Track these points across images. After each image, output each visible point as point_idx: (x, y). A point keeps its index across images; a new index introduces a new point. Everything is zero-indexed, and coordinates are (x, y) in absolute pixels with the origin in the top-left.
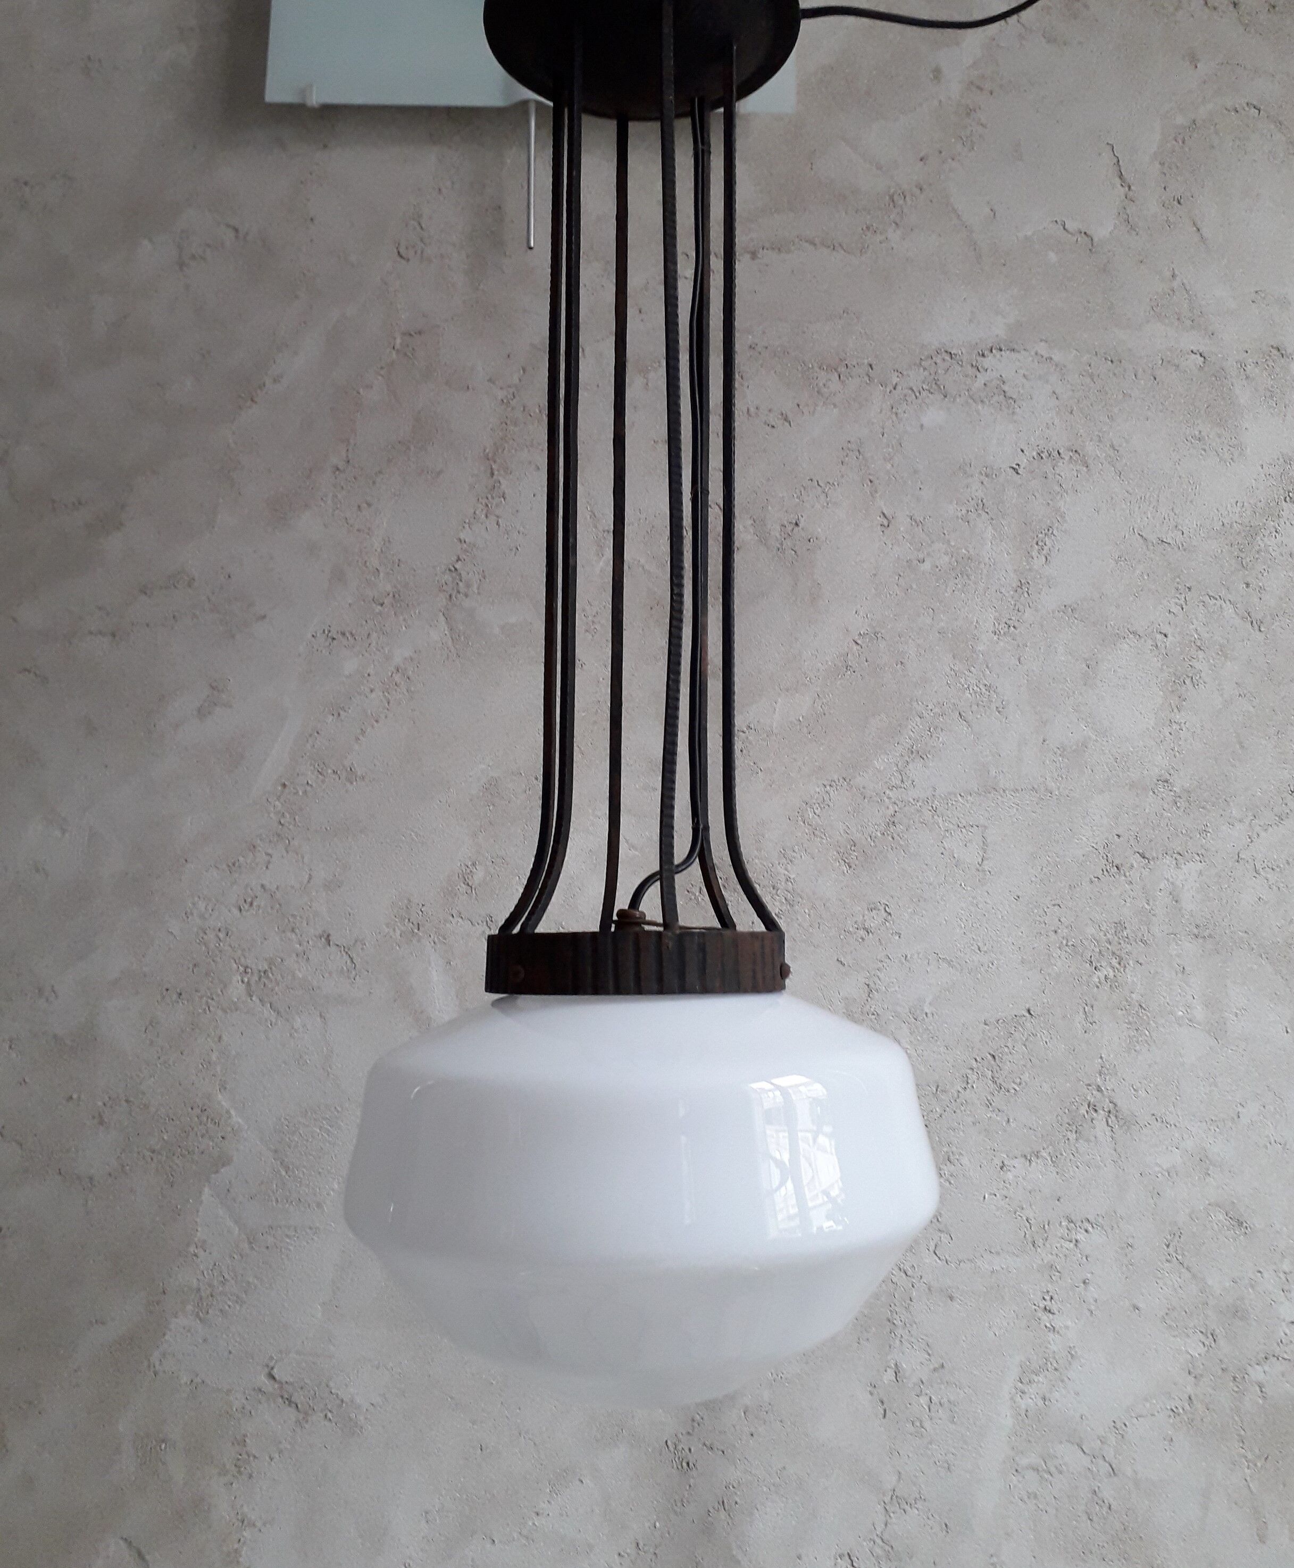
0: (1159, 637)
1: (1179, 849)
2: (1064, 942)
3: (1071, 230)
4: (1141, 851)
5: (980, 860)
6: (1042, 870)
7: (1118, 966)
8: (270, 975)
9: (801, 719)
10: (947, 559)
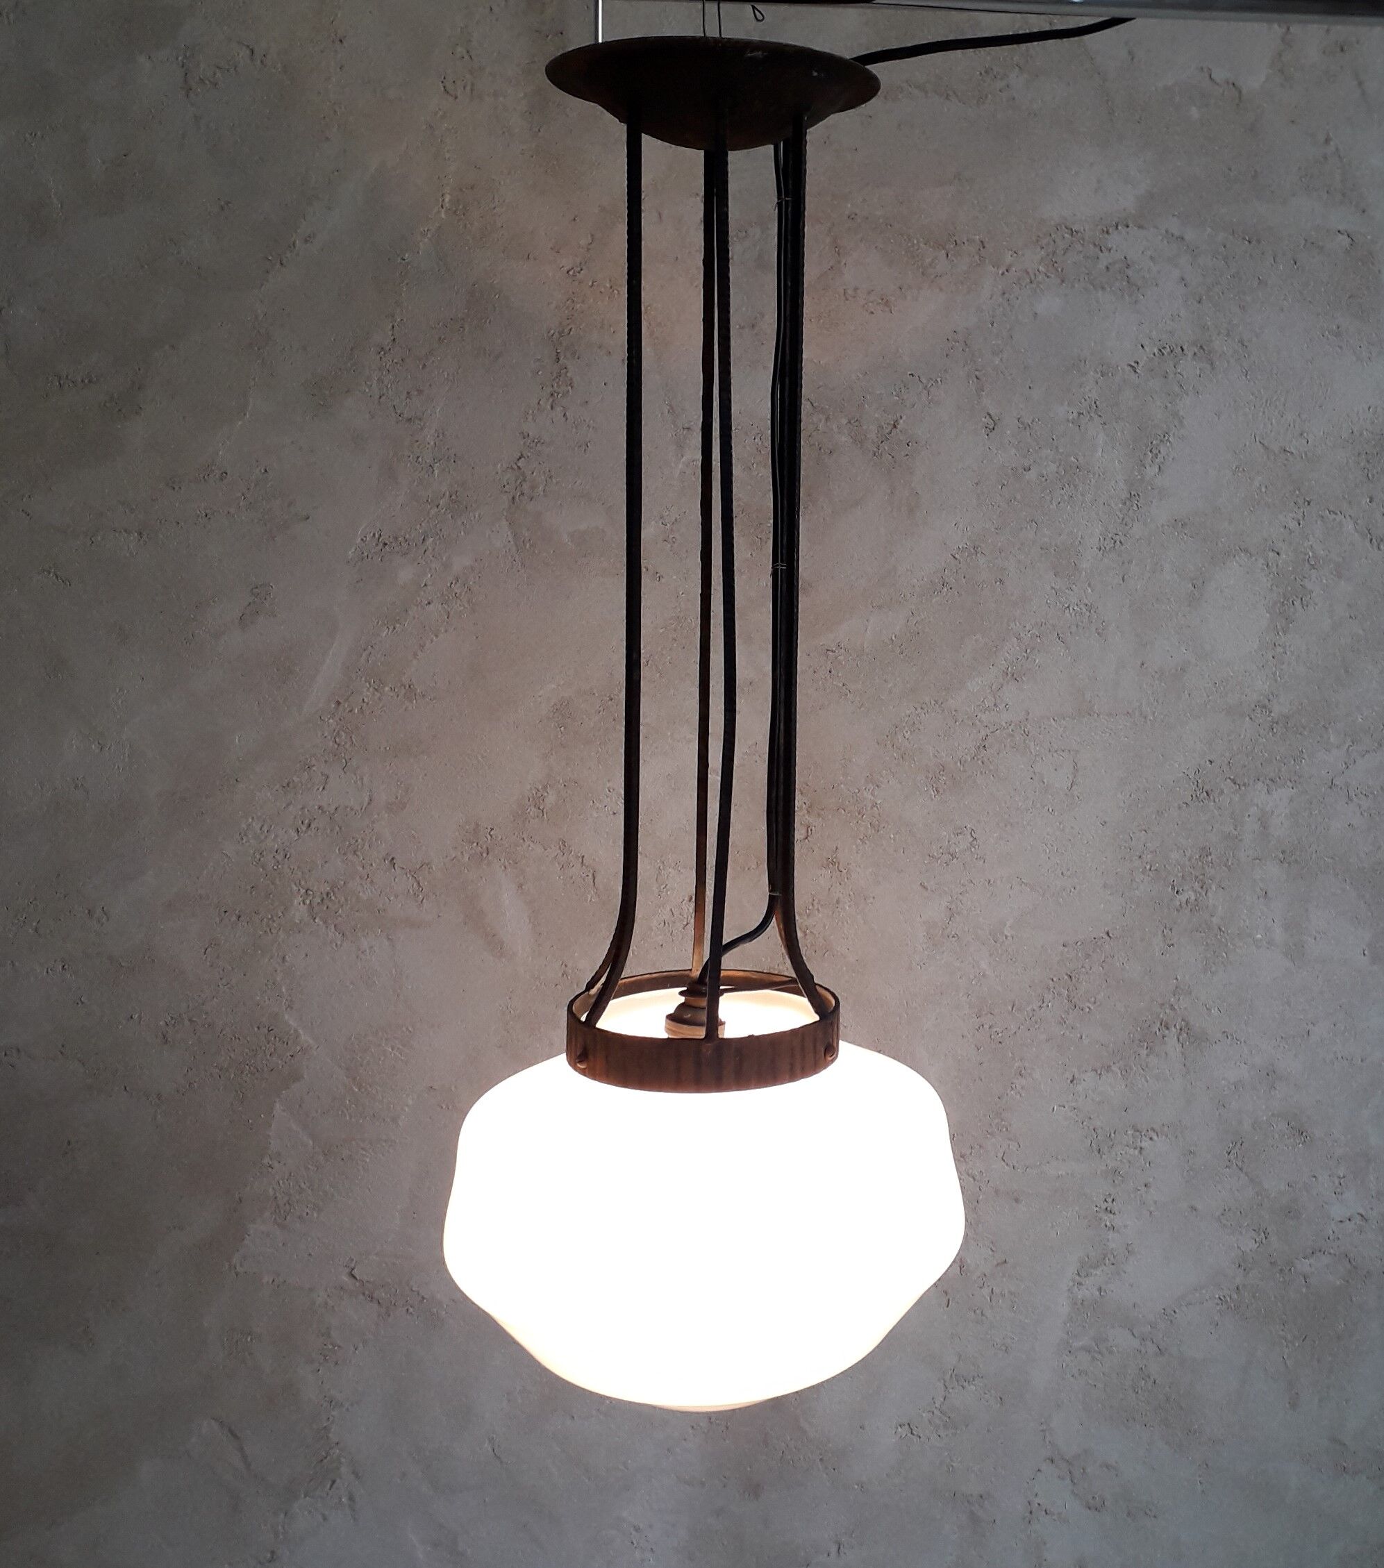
0: (1271, 554)
1: (1272, 775)
2: (1148, 867)
3: (1218, 81)
4: (1232, 777)
5: (1070, 784)
6: (1130, 796)
7: (1200, 890)
8: (333, 898)
9: (893, 638)
10: (1053, 467)
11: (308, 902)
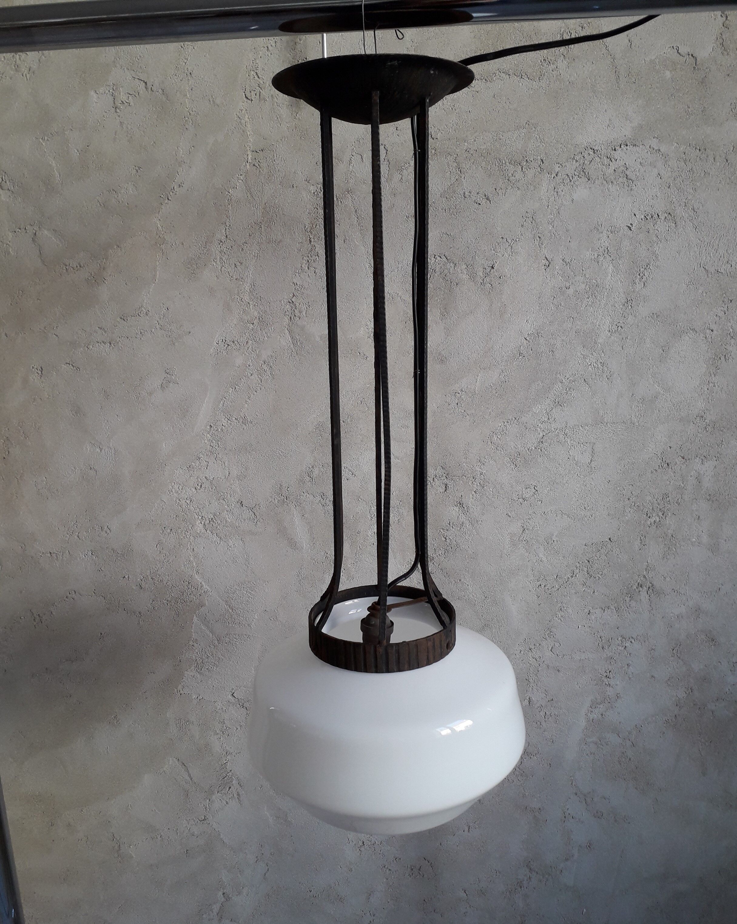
0: (708, 331)
1: (705, 454)
2: (633, 504)
3: (682, 53)
4: (682, 455)
5: (590, 461)
6: (624, 466)
7: (662, 516)
8: (215, 521)
9: (492, 385)
10: (583, 286)
11: (203, 523)
